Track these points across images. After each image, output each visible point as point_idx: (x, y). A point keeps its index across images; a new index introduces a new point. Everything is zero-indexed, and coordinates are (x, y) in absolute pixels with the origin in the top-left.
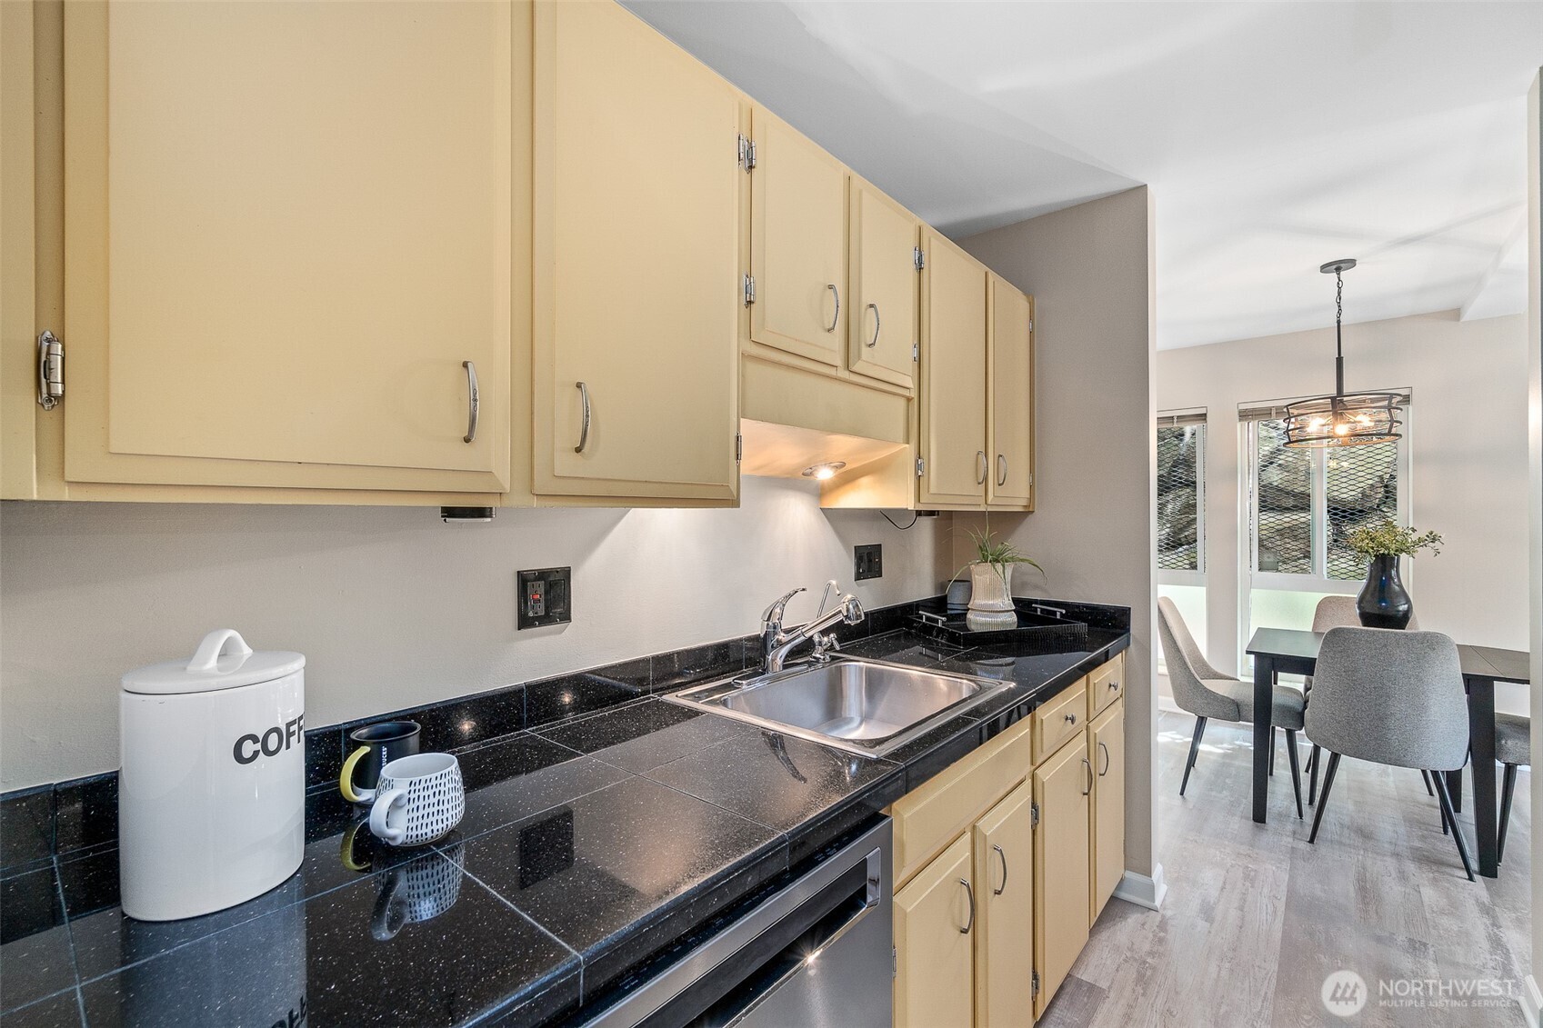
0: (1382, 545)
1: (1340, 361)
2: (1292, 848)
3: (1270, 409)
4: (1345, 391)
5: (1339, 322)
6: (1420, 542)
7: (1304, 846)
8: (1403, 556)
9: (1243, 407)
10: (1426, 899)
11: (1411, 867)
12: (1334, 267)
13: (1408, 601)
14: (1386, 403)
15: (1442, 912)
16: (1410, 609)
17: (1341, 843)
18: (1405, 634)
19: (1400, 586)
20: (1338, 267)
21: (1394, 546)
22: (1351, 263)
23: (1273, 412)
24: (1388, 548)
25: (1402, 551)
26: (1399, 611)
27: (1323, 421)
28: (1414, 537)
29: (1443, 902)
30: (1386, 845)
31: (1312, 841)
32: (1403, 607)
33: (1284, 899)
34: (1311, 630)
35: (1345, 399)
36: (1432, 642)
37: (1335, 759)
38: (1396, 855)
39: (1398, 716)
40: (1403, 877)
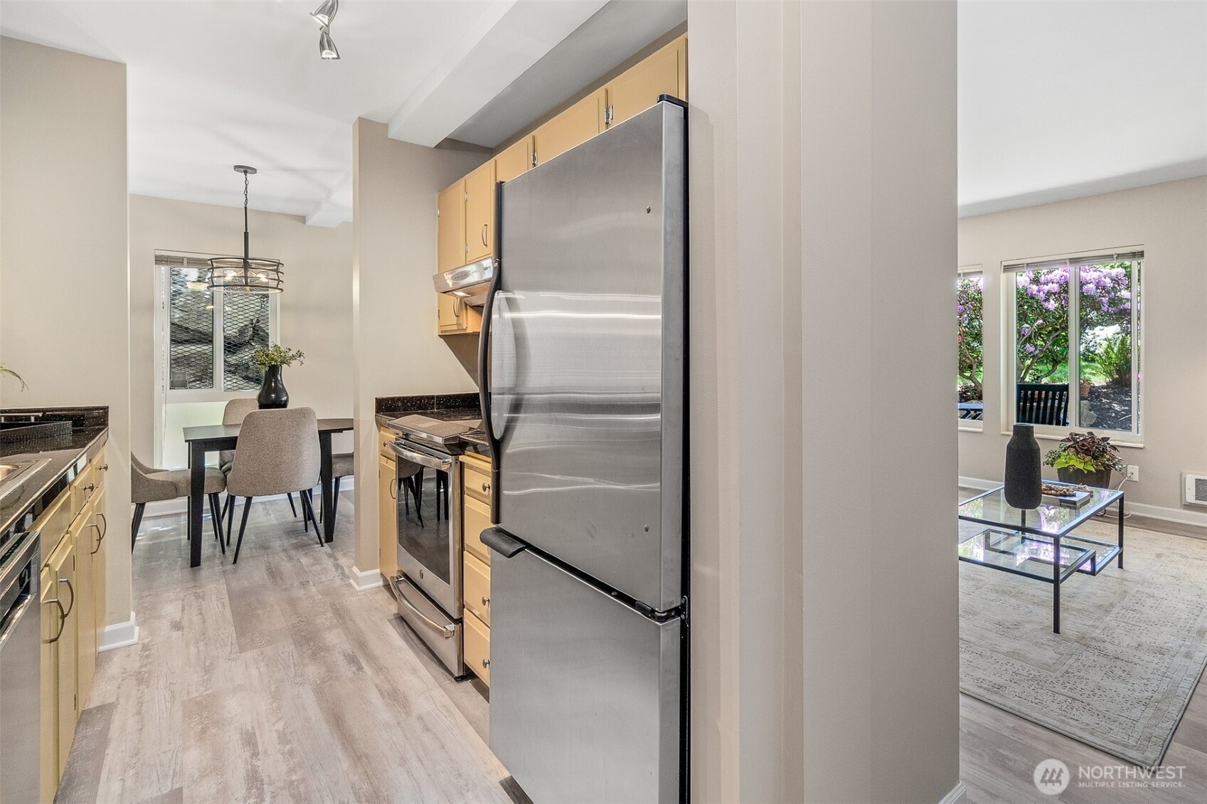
0: (273, 359)
1: (246, 234)
2: (223, 571)
3: (183, 258)
4: (250, 256)
5: (246, 208)
6: (293, 357)
7: (230, 567)
8: (284, 366)
9: (159, 253)
10: (304, 563)
11: (293, 553)
12: (243, 169)
13: (287, 395)
14: (276, 267)
15: (313, 565)
16: (288, 398)
17: (252, 557)
18: (286, 411)
19: (282, 385)
20: (246, 170)
21: (279, 360)
22: (254, 171)
23: (185, 262)
24: (276, 361)
25: (284, 363)
26: (282, 401)
27: (235, 274)
28: (290, 354)
29: (312, 561)
30: (278, 548)
31: (235, 562)
32: (284, 399)
33: (227, 597)
34: (221, 424)
35: (250, 261)
36: (304, 413)
37: (249, 500)
38: (285, 550)
39: (287, 461)
40: (290, 558)
